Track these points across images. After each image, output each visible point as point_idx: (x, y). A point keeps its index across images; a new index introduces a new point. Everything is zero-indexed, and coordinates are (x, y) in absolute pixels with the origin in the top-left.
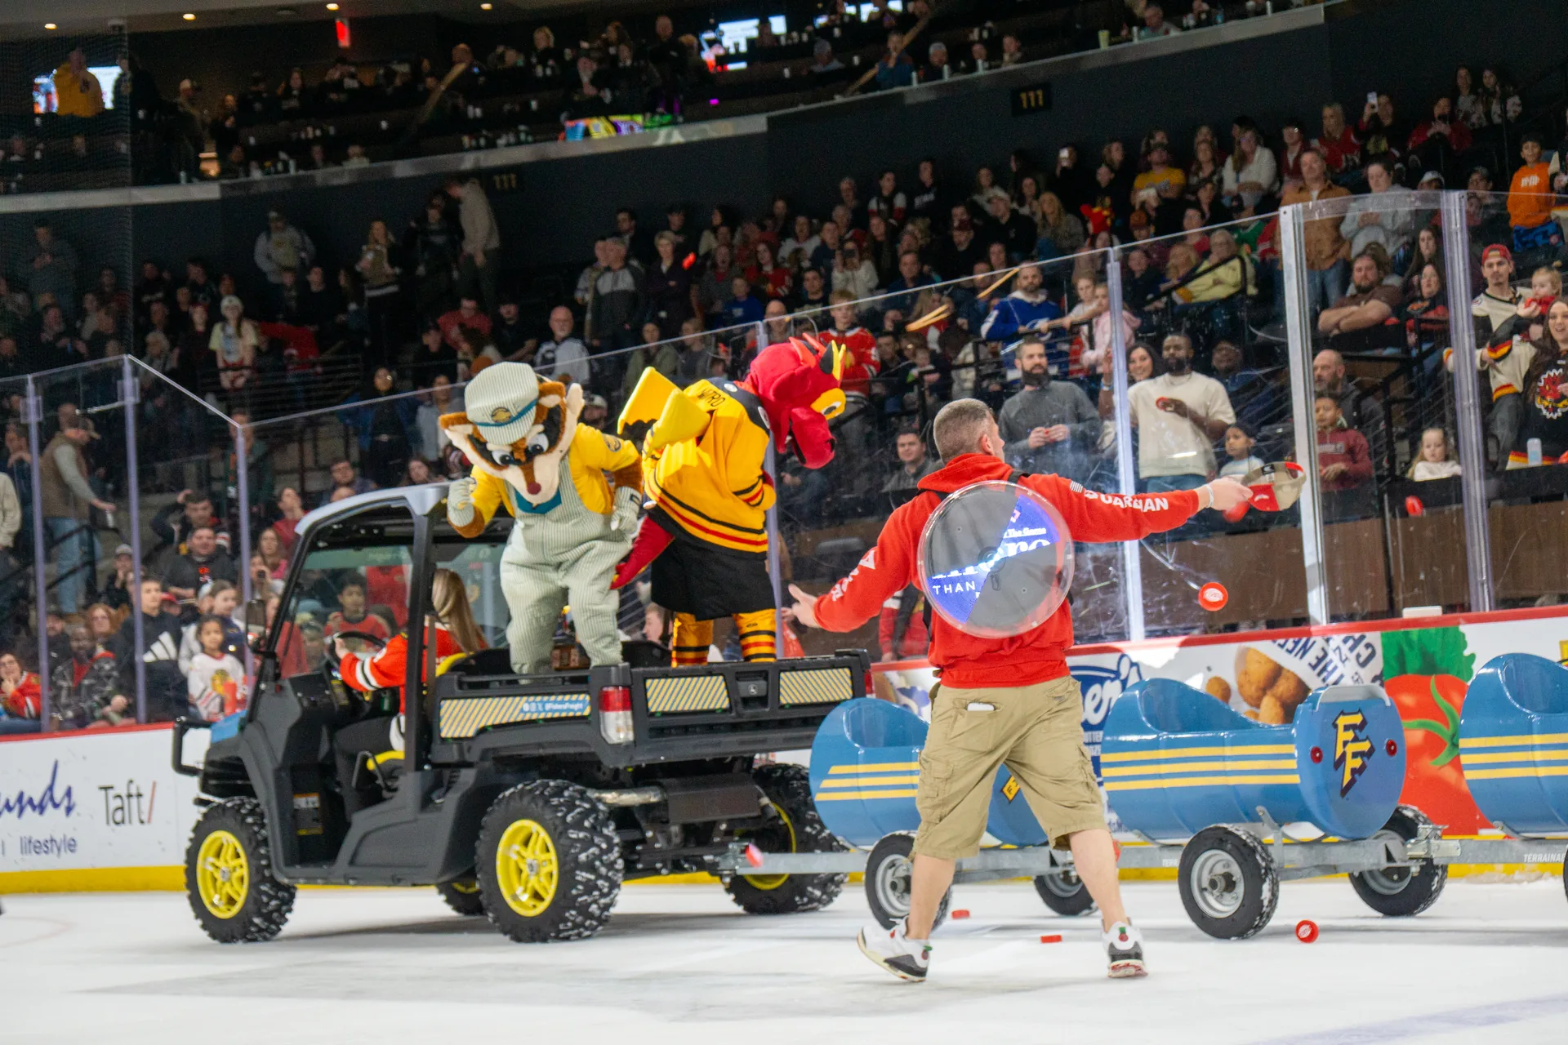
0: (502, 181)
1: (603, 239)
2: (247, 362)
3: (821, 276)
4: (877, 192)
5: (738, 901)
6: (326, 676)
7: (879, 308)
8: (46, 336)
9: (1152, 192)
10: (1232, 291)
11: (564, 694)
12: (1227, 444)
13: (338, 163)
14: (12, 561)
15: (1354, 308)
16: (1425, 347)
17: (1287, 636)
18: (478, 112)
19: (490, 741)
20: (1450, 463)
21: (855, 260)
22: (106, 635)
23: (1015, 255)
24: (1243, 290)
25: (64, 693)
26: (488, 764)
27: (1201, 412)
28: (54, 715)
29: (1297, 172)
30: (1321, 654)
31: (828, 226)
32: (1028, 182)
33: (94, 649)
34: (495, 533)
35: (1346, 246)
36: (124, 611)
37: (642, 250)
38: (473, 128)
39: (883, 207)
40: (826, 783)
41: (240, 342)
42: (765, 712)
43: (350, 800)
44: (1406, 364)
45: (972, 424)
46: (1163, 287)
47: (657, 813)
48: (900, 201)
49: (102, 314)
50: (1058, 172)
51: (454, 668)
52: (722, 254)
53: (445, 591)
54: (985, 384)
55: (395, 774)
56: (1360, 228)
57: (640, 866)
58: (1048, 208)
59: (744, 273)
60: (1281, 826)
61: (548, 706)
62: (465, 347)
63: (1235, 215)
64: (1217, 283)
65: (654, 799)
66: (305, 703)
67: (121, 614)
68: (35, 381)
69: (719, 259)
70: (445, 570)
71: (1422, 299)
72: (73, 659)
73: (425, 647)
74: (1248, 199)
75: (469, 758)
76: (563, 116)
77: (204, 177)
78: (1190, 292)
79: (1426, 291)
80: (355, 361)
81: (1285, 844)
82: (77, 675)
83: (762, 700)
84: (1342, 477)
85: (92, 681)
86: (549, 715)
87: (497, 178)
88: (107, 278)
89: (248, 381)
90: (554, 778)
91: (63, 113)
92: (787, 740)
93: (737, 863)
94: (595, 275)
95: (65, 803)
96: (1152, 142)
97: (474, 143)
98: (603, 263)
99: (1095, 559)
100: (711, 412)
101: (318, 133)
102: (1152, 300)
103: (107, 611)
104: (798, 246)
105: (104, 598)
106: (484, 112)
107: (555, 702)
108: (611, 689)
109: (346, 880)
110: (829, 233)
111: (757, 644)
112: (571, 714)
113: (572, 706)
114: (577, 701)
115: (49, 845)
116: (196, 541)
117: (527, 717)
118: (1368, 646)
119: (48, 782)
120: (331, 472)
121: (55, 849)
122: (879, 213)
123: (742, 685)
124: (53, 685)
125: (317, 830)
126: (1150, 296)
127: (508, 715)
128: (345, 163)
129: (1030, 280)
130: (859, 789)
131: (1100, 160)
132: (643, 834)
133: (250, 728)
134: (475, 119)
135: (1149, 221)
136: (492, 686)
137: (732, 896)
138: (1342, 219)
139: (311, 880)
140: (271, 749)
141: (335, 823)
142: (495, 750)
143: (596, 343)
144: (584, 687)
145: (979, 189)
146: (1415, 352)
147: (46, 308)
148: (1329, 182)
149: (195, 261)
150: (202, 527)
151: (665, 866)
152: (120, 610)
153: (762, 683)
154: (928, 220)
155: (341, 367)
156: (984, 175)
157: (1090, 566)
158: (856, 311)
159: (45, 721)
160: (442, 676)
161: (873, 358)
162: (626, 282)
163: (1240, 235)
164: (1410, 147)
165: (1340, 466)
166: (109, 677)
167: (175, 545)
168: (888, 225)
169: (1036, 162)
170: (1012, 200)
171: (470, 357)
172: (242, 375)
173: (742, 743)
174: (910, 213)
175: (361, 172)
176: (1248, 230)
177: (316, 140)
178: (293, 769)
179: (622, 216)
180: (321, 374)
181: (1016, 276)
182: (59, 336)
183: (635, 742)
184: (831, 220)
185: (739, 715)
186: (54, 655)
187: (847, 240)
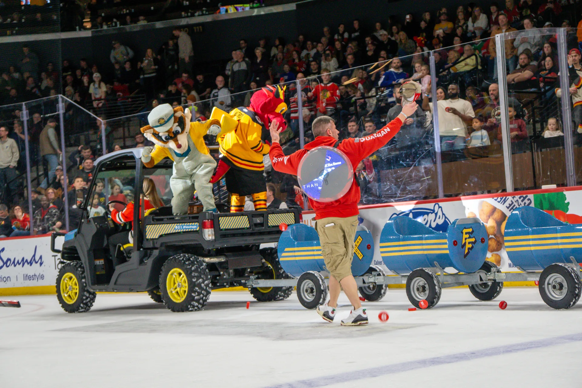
0: (197, 29)
1: (235, 50)
2: (103, 97)
3: (317, 63)
4: (338, 32)
5: (255, 297)
6: (106, 217)
7: (339, 75)
8: (28, 88)
9: (441, 31)
10: (472, 68)
11: (190, 222)
12: (473, 125)
13: (136, 23)
14: (17, 172)
15: (520, 74)
16: (547, 88)
17: (498, 196)
18: (187, 3)
19: (164, 240)
20: (558, 131)
21: (330, 58)
22: (53, 199)
23: (390, 55)
24: (477, 68)
25: (38, 221)
26: (163, 248)
27: (462, 113)
28: (35, 229)
29: (497, 23)
30: (511, 203)
31: (320, 45)
32: (394, 27)
33: (49, 205)
34: (167, 165)
35: (516, 50)
36: (60, 190)
37: (250, 54)
38: (186, 9)
39: (340, 37)
40: (284, 254)
41: (100, 90)
42: (263, 229)
43: (115, 261)
44: (540, 95)
45: (324, 125)
46: (446, 66)
47: (224, 265)
48: (346, 35)
49: (48, 80)
50: (405, 23)
51: (151, 214)
52: (280, 56)
53: (148, 186)
54: (380, 103)
55: (131, 252)
56: (521, 43)
57: (218, 284)
58: (402, 38)
59: (288, 63)
60: (443, 269)
61: (184, 227)
62: (184, 91)
63: (473, 39)
64: (466, 65)
65: (223, 260)
66: (98, 226)
67: (59, 192)
68: (26, 104)
69: (278, 57)
70: (148, 178)
71: (546, 70)
72: (41, 208)
73: (140, 206)
74: (478, 33)
75: (156, 246)
76: (219, 5)
77: (85, 29)
78: (456, 68)
79: (547, 67)
80: (143, 97)
81: (444, 275)
82: (43, 215)
83: (261, 225)
84: (517, 137)
85: (49, 216)
86: (185, 230)
87: (195, 28)
88: (50, 67)
89: (103, 105)
90: (188, 253)
91: (32, 4)
92: (271, 239)
93: (253, 283)
94: (232, 64)
95: (40, 261)
96: (441, 12)
97: (186, 15)
98: (235, 60)
99: (425, 168)
100: (239, 121)
101: (128, 11)
102: (442, 72)
103: (53, 191)
104: (308, 52)
105: (52, 186)
106: (189, 3)
107: (187, 225)
108: (206, 221)
109: (113, 290)
110: (320, 47)
111: (260, 204)
112: (192, 230)
113: (193, 227)
114: (194, 225)
115: (34, 277)
116: (86, 164)
117: (177, 231)
118: (529, 199)
119: (33, 254)
120: (135, 139)
121: (36, 279)
122: (338, 40)
123: (254, 219)
124: (34, 217)
125: (103, 272)
126: (441, 70)
127: (170, 230)
128: (138, 23)
129: (396, 64)
130: (295, 256)
131: (422, 19)
132: (220, 273)
133: (78, 235)
134: (186, 6)
135: (440, 42)
136: (164, 219)
137: (253, 295)
138: (514, 40)
139: (101, 290)
140: (86, 244)
141: (110, 269)
142: (166, 243)
143: (233, 89)
144: (196, 220)
145: (376, 30)
146: (543, 90)
147: (28, 78)
148: (509, 26)
149: (83, 60)
150: (88, 159)
151: (227, 284)
152: (58, 190)
153: (262, 218)
154: (356, 42)
155: (138, 99)
156: (378, 25)
157: (423, 171)
158: (330, 77)
159: (31, 231)
160: (146, 216)
161: (337, 94)
162: (244, 66)
163: (474, 47)
164: (539, 12)
165: (515, 133)
166: (55, 215)
167: (78, 166)
168: (342, 44)
169: (397, 20)
170: (389, 34)
171: (186, 95)
172: (101, 102)
173: (254, 240)
174: (350, 40)
175: (144, 26)
176: (478, 45)
177: (127, 14)
178: (94, 251)
179: (242, 42)
180: (131, 102)
181: (391, 62)
182: (33, 88)
183: (215, 240)
184: (321, 43)
185: (253, 230)
186: (34, 207)
187: (327, 50)
